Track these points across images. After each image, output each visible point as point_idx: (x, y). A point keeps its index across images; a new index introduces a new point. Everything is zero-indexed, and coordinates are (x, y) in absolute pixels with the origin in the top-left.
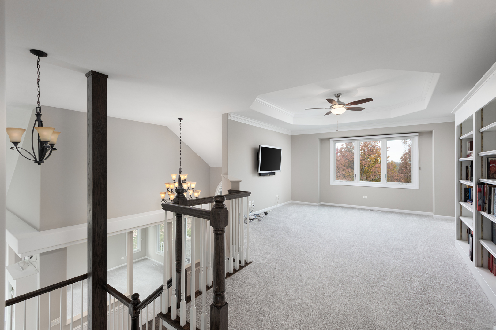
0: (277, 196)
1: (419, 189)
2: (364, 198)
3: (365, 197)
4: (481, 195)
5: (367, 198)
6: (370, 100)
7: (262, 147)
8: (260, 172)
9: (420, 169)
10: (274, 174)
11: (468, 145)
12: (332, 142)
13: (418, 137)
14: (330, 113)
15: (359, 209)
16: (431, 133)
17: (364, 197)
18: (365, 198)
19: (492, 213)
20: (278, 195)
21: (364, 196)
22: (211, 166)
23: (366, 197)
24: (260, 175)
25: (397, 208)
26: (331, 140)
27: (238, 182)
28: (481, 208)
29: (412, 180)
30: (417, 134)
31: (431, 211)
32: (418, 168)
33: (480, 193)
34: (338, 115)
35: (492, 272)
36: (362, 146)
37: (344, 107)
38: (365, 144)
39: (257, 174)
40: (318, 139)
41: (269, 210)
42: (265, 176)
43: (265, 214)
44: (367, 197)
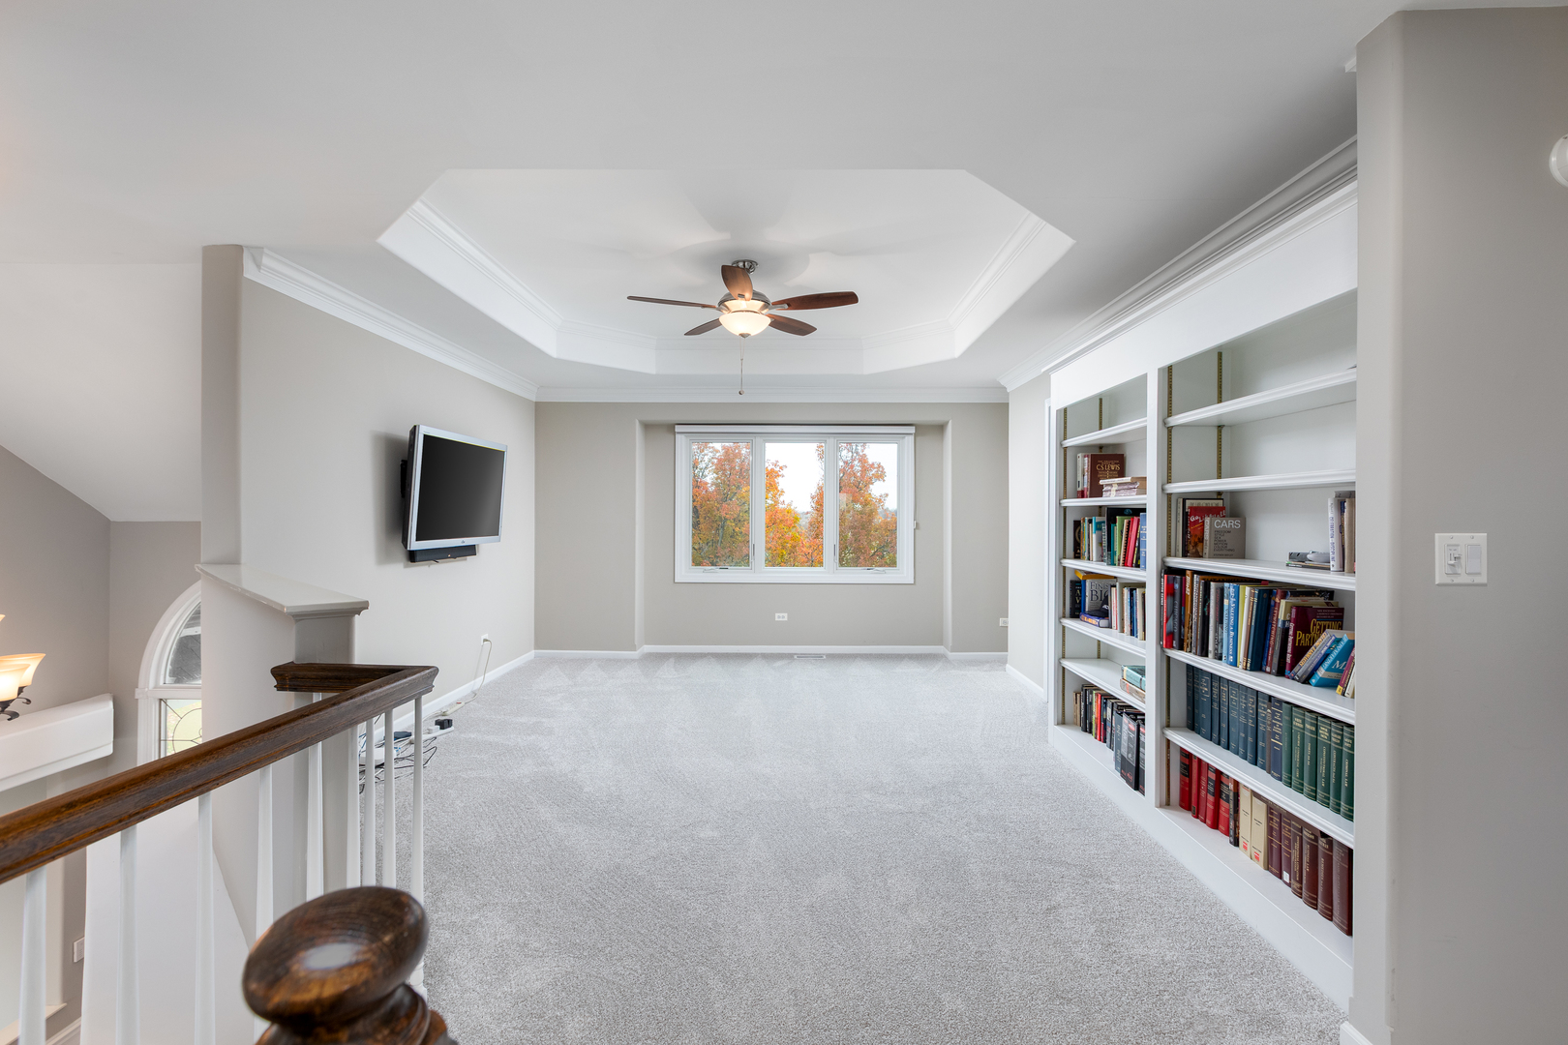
0: (485, 640)
1: (914, 584)
2: (777, 619)
3: (781, 617)
4: (1174, 604)
5: (786, 619)
6: (849, 298)
7: (427, 438)
8: (415, 545)
9: (917, 527)
10: (471, 550)
11: (1084, 465)
12: (683, 436)
13: (912, 438)
14: (716, 324)
15: (767, 657)
16: (941, 428)
17: (779, 617)
18: (781, 619)
19: (1210, 655)
20: (486, 636)
21: (777, 615)
22: (113, 517)
23: (783, 617)
24: (413, 557)
25: (865, 643)
26: (678, 429)
27: (343, 617)
28: (1173, 639)
29: (897, 560)
30: (912, 430)
31: (940, 641)
32: (912, 526)
33: (1170, 599)
34: (742, 335)
35: (1197, 817)
36: (720, 460)
37: (765, 311)
38: (726, 452)
39: (401, 555)
40: (637, 422)
41: (451, 705)
42: (435, 560)
43: (442, 728)
44: (786, 615)
